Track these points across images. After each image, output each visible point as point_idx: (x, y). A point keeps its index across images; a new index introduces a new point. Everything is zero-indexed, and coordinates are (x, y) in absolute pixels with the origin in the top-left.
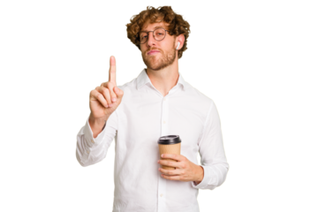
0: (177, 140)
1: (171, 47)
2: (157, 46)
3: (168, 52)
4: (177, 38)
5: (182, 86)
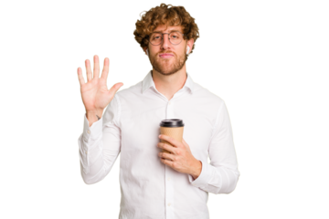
0: (180, 124)
2: (172, 50)
5: (189, 90)
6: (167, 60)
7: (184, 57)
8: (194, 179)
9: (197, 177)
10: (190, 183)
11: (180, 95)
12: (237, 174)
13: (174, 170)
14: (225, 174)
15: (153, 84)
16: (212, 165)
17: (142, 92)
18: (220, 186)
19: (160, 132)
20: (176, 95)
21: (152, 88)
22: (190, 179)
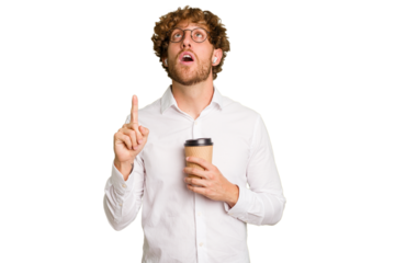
0: (208, 142)
1: (207, 57)
3: (203, 63)
4: (215, 51)
5: (217, 106)
6: (187, 68)
7: (208, 64)
8: (230, 208)
9: (234, 204)
10: (226, 213)
11: (208, 112)
12: (282, 200)
13: (206, 198)
14: (268, 202)
15: (174, 102)
16: (252, 190)
17: (161, 112)
18: (263, 215)
19: (185, 154)
20: (203, 113)
21: (173, 107)
22: (226, 207)
